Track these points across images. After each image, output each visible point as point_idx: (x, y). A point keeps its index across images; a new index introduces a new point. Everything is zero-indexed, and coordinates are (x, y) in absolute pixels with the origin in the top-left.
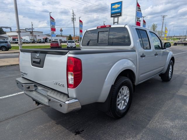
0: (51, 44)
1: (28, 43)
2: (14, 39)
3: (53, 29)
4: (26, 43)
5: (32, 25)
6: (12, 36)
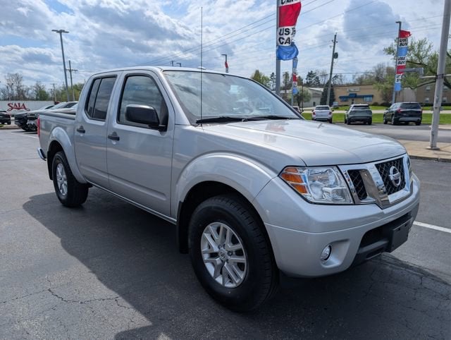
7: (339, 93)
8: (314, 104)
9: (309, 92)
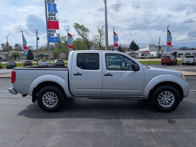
0: (162, 60)
1: (153, 58)
2: (142, 55)
3: (169, 44)
4: (152, 58)
5: (160, 40)
6: (142, 52)
7: (35, 54)
8: (22, 59)
9: (20, 53)
